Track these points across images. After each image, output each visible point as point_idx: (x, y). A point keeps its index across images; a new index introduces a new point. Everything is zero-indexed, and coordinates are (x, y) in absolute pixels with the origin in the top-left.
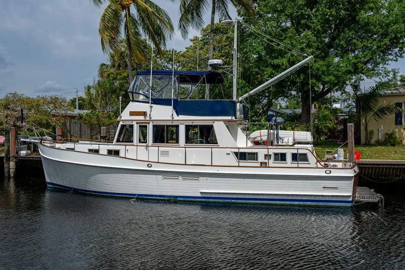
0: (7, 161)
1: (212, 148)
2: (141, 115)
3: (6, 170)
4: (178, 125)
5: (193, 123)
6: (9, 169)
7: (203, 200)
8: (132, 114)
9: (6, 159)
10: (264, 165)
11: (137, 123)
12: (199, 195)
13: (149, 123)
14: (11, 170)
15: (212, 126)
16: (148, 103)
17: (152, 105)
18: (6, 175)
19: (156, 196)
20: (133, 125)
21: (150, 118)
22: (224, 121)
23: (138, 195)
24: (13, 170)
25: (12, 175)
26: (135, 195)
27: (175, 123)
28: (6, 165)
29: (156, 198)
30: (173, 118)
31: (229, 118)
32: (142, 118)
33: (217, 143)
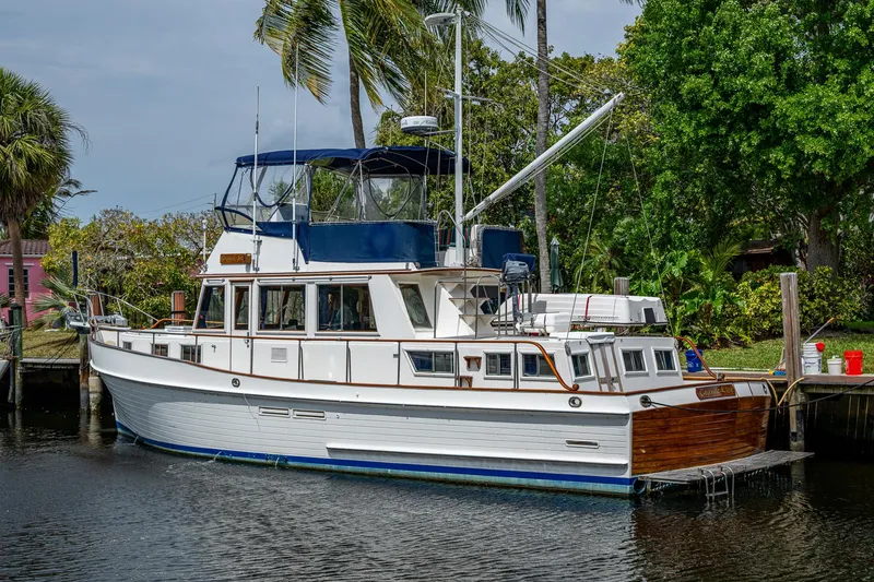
0: (84, 374)
1: (348, 340)
2: (240, 263)
3: (83, 395)
4: (304, 286)
5: (331, 279)
6: (89, 393)
7: (334, 467)
8: (227, 259)
9: (83, 370)
10: (464, 383)
11: (232, 282)
12: (326, 456)
13: (252, 281)
14: (91, 396)
15: (365, 287)
16: (250, 232)
17: (262, 238)
18: (83, 407)
19: (251, 455)
20: (223, 287)
21: (257, 269)
22: (390, 273)
23: (223, 452)
24: (95, 396)
25: (93, 408)
26: (215, 451)
27: (298, 282)
28: (82, 385)
29: (252, 460)
30: (296, 268)
31: (401, 266)
32: (240, 269)
33: (375, 330)
